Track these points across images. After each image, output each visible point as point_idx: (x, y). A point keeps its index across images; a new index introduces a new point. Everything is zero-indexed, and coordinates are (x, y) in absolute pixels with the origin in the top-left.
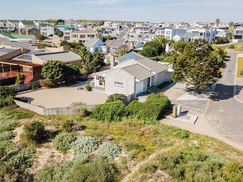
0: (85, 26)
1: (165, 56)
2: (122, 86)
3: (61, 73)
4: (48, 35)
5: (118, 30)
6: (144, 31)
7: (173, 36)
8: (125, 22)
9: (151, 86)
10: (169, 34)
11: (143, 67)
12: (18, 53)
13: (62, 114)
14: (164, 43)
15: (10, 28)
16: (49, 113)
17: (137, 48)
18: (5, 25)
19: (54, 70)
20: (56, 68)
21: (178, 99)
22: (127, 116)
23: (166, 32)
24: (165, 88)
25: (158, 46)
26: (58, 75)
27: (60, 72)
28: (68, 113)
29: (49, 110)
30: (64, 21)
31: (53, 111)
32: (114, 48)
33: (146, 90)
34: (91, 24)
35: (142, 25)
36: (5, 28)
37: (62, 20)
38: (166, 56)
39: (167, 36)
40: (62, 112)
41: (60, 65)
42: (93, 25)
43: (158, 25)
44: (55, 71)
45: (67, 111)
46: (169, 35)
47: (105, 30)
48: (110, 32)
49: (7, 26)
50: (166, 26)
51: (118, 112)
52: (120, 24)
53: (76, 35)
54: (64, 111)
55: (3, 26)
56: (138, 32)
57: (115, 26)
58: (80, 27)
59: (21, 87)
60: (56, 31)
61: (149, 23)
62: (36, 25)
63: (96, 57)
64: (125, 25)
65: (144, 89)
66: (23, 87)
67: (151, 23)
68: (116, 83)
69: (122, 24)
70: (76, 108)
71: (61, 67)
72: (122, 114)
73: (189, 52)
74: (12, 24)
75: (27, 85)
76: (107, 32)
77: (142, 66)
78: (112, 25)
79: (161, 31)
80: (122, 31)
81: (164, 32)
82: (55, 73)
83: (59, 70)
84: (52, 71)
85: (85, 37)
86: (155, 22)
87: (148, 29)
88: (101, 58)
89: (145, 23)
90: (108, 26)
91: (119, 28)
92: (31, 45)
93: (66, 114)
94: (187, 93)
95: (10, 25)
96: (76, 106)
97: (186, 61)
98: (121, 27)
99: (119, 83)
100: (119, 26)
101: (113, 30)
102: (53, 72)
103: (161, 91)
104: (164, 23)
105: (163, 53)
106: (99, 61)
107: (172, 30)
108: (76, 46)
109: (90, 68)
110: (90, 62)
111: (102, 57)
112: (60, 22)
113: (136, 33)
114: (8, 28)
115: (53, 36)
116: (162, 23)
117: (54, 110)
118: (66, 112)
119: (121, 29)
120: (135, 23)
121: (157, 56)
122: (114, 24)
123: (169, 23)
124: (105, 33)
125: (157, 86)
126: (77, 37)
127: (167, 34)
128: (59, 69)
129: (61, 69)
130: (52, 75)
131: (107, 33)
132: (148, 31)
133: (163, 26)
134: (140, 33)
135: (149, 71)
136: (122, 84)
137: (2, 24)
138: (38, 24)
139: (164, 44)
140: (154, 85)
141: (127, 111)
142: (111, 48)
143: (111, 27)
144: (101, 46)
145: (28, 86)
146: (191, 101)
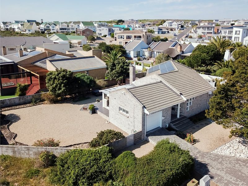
0: (143, 26)
1: (220, 67)
2: (128, 115)
3: (63, 87)
4: (102, 36)
5: (179, 29)
6: (206, 31)
7: (244, 37)
8: (189, 21)
9: (178, 117)
10: (239, 34)
11: (168, 88)
12: (42, 57)
13: (20, 156)
14: (223, 48)
15: (72, 29)
16: (3, 152)
17: (186, 53)
18: (68, 26)
19: (56, 82)
20: (59, 80)
21: (215, 152)
22: (106, 180)
23: (234, 32)
24: (202, 123)
25: (213, 52)
26: (60, 89)
27: (62, 85)
28: (28, 156)
29: (3, 148)
30: (123, 22)
31: (8, 151)
32: (159, 52)
33: (167, 125)
34: (150, 23)
35: (208, 24)
36: (68, 29)
37: (122, 20)
38: (222, 66)
39: (235, 37)
40: (20, 153)
41: (64, 77)
42: (152, 24)
43: (229, 24)
44: (57, 84)
45: (26, 152)
46: (238, 36)
47: (162, 30)
48: (167, 32)
49: (70, 27)
50: (239, 24)
51: (91, 171)
52: (183, 23)
53: (122, 36)
54: (23, 152)
55: (67, 27)
56: (200, 32)
57: (175, 25)
58: (138, 27)
59: (20, 100)
60: (110, 31)
61: (218, 21)
62: (95, 26)
63: (119, 65)
64: (189, 24)
65: (164, 122)
66: (22, 99)
67: (220, 21)
68: (120, 109)
69: (185, 23)
70: (39, 149)
71: (64, 79)
72: (98, 176)
73: (242, 73)
74: (74, 25)
75: (27, 97)
76: (164, 32)
77: (166, 86)
78: (172, 24)
79: (227, 31)
80: (182, 31)
81: (232, 31)
82: (56, 86)
83: (62, 83)
84: (54, 83)
85: (131, 39)
86: (225, 20)
87: (213, 29)
88: (125, 67)
89: (214, 21)
90: (168, 26)
91: (180, 28)
92: (80, 46)
93: (26, 156)
94: (238, 139)
95: (72, 26)
96: (40, 147)
97: (234, 89)
98: (182, 27)
99: (124, 111)
100: (180, 26)
101: (172, 30)
102: (55, 85)
103: (195, 127)
104: (237, 20)
105: (217, 62)
106: (122, 71)
107: (243, 29)
108: (115, 49)
109: (110, 80)
110: (111, 72)
111: (127, 66)
112: (120, 22)
113: (198, 33)
114: (71, 29)
115: (107, 37)
116: (235, 21)
117: (9, 149)
118: (26, 154)
119: (182, 29)
120: (200, 21)
121: (209, 66)
122: (175, 23)
123: (243, 20)
124: (162, 33)
125: (189, 118)
126: (123, 38)
127: (236, 34)
128: (62, 81)
129: (64, 82)
130: (53, 88)
131: (164, 34)
132: (212, 31)
133: (235, 24)
134: (203, 33)
135: (176, 94)
136: (127, 112)
137: (66, 25)
138: (97, 24)
139: (223, 50)
140: (185, 115)
141: (109, 170)
142: (155, 52)
143: (171, 27)
144: (144, 50)
145: (29, 98)
146: (240, 160)
